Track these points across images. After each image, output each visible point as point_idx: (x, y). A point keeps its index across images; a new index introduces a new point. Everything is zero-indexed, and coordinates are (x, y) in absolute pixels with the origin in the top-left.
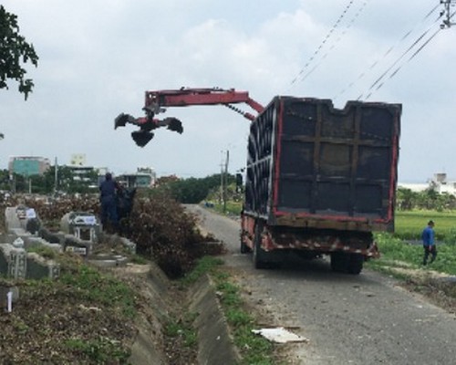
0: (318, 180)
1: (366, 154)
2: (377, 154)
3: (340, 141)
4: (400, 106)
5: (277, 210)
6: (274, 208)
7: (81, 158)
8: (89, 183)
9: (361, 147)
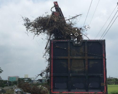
0: (71, 76)
1: (91, 63)
2: (96, 63)
3: (79, 57)
4: (104, 40)
5: (53, 91)
6: (52, 90)
7: (27, 75)
8: (28, 82)
9: (89, 60)
